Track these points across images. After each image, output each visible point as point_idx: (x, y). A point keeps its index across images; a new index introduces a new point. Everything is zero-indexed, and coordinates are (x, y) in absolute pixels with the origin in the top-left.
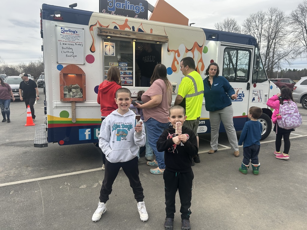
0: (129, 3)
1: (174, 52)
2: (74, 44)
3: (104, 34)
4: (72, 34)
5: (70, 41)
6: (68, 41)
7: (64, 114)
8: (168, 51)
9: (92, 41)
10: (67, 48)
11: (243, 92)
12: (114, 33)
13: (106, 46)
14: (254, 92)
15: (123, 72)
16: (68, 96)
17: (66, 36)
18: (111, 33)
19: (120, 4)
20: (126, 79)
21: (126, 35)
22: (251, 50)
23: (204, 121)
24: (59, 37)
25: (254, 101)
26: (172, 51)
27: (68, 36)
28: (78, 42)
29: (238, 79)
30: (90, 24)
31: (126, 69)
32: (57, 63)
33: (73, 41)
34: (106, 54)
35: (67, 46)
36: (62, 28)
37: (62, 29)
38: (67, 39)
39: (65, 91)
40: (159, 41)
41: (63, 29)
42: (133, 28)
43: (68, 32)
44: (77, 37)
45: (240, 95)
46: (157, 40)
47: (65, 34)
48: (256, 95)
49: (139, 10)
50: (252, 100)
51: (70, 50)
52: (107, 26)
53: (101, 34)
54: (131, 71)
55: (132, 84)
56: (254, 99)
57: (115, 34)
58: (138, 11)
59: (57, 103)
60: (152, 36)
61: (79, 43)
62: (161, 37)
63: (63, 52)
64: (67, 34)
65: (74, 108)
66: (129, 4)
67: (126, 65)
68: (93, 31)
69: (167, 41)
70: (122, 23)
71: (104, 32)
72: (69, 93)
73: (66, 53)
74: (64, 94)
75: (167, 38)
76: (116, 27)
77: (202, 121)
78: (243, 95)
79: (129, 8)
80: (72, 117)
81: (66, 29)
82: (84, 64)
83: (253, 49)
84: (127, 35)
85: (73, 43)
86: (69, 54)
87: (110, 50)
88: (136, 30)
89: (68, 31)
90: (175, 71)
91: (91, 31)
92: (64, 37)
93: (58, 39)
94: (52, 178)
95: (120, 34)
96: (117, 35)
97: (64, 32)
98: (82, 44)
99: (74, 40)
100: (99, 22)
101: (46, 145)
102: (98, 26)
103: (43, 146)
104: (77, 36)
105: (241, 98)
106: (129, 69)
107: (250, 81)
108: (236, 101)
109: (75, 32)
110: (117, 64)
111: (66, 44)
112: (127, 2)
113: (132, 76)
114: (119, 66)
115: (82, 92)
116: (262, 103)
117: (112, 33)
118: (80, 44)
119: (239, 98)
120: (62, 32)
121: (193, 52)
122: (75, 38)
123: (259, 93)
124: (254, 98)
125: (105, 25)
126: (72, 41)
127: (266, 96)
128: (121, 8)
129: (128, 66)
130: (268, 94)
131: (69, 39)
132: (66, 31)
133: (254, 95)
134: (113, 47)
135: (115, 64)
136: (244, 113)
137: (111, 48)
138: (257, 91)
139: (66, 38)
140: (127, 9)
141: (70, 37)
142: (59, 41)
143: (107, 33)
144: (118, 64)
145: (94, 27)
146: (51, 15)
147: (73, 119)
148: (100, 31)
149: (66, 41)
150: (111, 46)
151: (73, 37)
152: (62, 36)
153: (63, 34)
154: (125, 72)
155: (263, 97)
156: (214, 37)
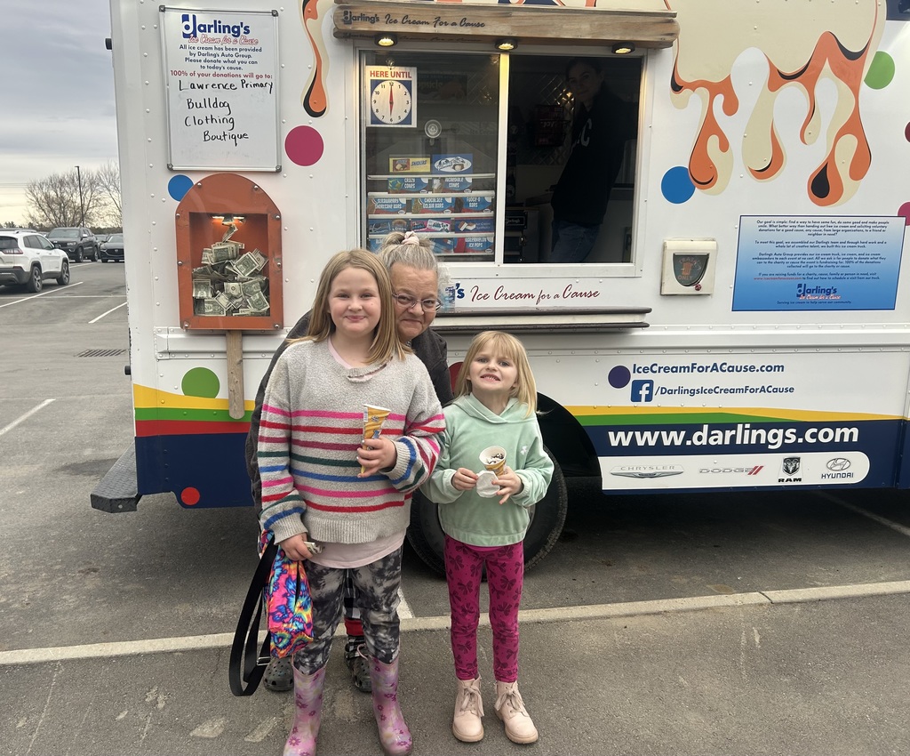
1: (704, 92)
2: (237, 81)
3: (363, 27)
4: (226, 40)
5: (218, 71)
6: (212, 71)
7: (199, 382)
8: (676, 87)
9: (312, 63)
10: (207, 103)
12: (406, 20)
13: (375, 84)
15: (449, 201)
16: (209, 310)
17: (204, 52)
18: (396, 22)
20: (466, 231)
21: (464, 23)
23: (855, 431)
24: (177, 58)
26: (693, 86)
27: (210, 52)
28: (252, 75)
31: (463, 186)
32: (170, 169)
33: (233, 72)
34: (375, 120)
35: (210, 93)
36: (185, 18)
37: (186, 23)
38: (205, 64)
39: (198, 286)
40: (628, 38)
41: (190, 23)
43: (212, 35)
44: (248, 53)
46: (618, 38)
47: (199, 44)
51: (221, 113)
53: (350, 27)
54: (487, 194)
55: (488, 253)
57: (414, 22)
59: (171, 336)
60: (594, 17)
61: (258, 77)
62: (640, 19)
63: (190, 121)
64: (208, 40)
65: (238, 360)
67: (468, 164)
68: (315, 17)
69: (668, 38)
71: (363, 17)
72: (214, 295)
73: (205, 127)
74: (194, 298)
75: (671, 22)
77: (847, 431)
80: (230, 396)
81: (202, 20)
82: (279, 171)
84: (468, 24)
85: (229, 81)
86: (215, 129)
87: (391, 103)
89: (212, 29)
90: (707, 184)
91: (309, 20)
92: (197, 57)
93: (172, 66)
94: (117, 657)
95: (438, 21)
96: (424, 29)
97: (194, 33)
98: (269, 82)
99: (236, 65)
101: (130, 504)
103: (120, 507)
104: (248, 47)
106: (476, 185)
109: (242, 30)
110: (424, 163)
111: (201, 87)
113: (491, 214)
114: (433, 171)
115: (267, 293)
117: (400, 20)
118: (263, 81)
120: (185, 36)
121: (810, 86)
122: (240, 59)
126: (226, 71)
129: (473, 170)
131: (217, 64)
132: (204, 29)
134: (407, 85)
135: (414, 164)
137: (400, 90)
139: (203, 58)
141: (220, 53)
142: (175, 73)
143: (374, 20)
144: (428, 165)
145: (321, 2)
147: (231, 406)
148: (346, 13)
149: (203, 75)
150: (397, 84)
151: (231, 52)
152: (186, 53)
153: (192, 45)
154: (456, 200)
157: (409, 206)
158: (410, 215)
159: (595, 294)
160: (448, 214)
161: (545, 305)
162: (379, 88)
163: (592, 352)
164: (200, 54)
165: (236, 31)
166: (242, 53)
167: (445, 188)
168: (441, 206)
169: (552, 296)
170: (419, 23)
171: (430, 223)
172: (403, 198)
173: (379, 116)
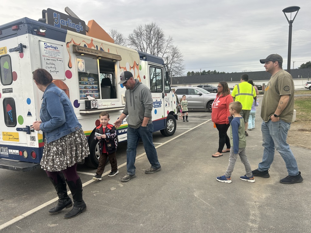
0: (71, 21)
1: (123, 69)
2: (56, 59)
3: (80, 51)
4: (53, 50)
6: (51, 56)
8: (120, 68)
9: (69, 57)
10: (50, 64)
11: (161, 100)
13: (79, 62)
14: (166, 100)
15: (91, 87)
18: (86, 51)
19: (64, 21)
20: (94, 93)
21: (96, 53)
22: (162, 68)
29: (158, 90)
30: (67, 41)
31: (93, 84)
34: (79, 70)
36: (45, 44)
38: (49, 55)
40: (115, 59)
41: (46, 45)
42: (97, 46)
43: (50, 48)
47: (48, 50)
51: (53, 66)
52: (79, 44)
54: (97, 86)
55: (99, 97)
56: (166, 105)
58: (78, 30)
61: (60, 59)
62: (117, 56)
63: (47, 67)
64: (50, 49)
67: (93, 80)
70: (89, 42)
71: (81, 49)
73: (50, 69)
75: (121, 57)
76: (85, 45)
79: (71, 26)
81: (48, 44)
82: (66, 79)
85: (54, 59)
86: (52, 70)
87: (81, 66)
88: (99, 49)
91: (68, 48)
92: (48, 53)
93: (42, 54)
95: (92, 52)
97: (47, 47)
98: (62, 60)
99: (55, 56)
100: (73, 40)
102: (72, 43)
105: (160, 105)
106: (95, 84)
107: (163, 92)
108: (158, 107)
110: (87, 79)
111: (49, 60)
113: (98, 89)
114: (88, 81)
116: (170, 107)
120: (45, 48)
121: (134, 69)
123: (168, 100)
125: (77, 43)
126: (54, 57)
128: (65, 25)
129: (94, 81)
130: (172, 100)
132: (49, 47)
134: (83, 63)
135: (85, 79)
136: (163, 116)
137: (82, 64)
138: (167, 98)
139: (49, 53)
141: (52, 52)
142: (43, 56)
145: (70, 44)
146: (34, 30)
148: (78, 48)
149: (49, 57)
151: (54, 53)
152: (45, 52)
153: (46, 50)
154: (92, 86)
155: (170, 103)
156: (144, 58)
157: (85, 88)
158: (85, 90)
159: (115, 104)
160: (91, 89)
161: (109, 107)
162: (79, 63)
163: (115, 115)
165: (55, 48)
166: (57, 53)
167: (90, 84)
168: (90, 88)
169: (109, 105)
170: (89, 52)
171: (89, 91)
172: (84, 86)
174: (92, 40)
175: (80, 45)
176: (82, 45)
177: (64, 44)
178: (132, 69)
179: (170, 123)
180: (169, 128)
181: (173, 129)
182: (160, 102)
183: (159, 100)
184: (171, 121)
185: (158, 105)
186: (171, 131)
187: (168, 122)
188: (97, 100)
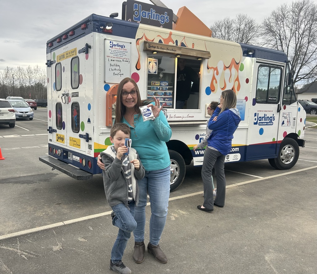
0: (154, 11)
1: (213, 69)
2: (122, 60)
3: (152, 49)
4: (120, 49)
5: (118, 57)
6: (116, 57)
8: (208, 68)
9: (138, 57)
10: (114, 65)
11: (273, 115)
12: (161, 48)
13: (150, 62)
14: (284, 115)
15: (163, 93)
17: (114, 51)
18: (159, 48)
19: (146, 13)
20: (167, 101)
21: (172, 50)
22: (282, 68)
23: (238, 148)
24: (108, 52)
25: (283, 125)
26: (211, 68)
27: (116, 51)
28: (125, 58)
29: (270, 100)
30: (137, 38)
31: (166, 89)
32: (105, 82)
33: (121, 57)
35: (115, 62)
36: (111, 42)
37: (111, 43)
38: (115, 55)
42: (177, 41)
43: (116, 47)
44: (125, 53)
45: (271, 119)
46: (200, 56)
48: (285, 118)
49: (164, 20)
50: (281, 124)
51: (117, 68)
52: (152, 39)
53: (150, 49)
54: (171, 92)
55: (171, 106)
56: (283, 123)
57: (163, 49)
58: (162, 21)
59: (103, 128)
60: (196, 51)
62: (204, 53)
63: (110, 70)
64: (115, 48)
66: (154, 13)
69: (209, 57)
70: (166, 37)
71: (153, 47)
73: (114, 71)
74: (112, 118)
75: (210, 54)
76: (160, 41)
77: (237, 148)
78: (274, 118)
79: (154, 18)
81: (115, 43)
83: (284, 66)
84: (173, 50)
85: (120, 59)
86: (116, 72)
87: (153, 68)
88: (179, 44)
90: (213, 91)
91: (138, 45)
92: (113, 53)
93: (106, 55)
95: (167, 49)
97: (112, 46)
98: (129, 60)
99: (121, 55)
100: (145, 35)
102: (144, 39)
104: (125, 51)
105: (271, 122)
106: (169, 89)
107: (280, 102)
108: (267, 125)
110: (158, 83)
111: (113, 61)
112: (153, 11)
113: (172, 96)
114: (160, 85)
116: (290, 127)
118: (127, 60)
119: (270, 122)
120: (110, 47)
121: (231, 70)
122: (123, 54)
123: (288, 116)
124: (283, 121)
125: (150, 38)
127: (294, 119)
128: (147, 17)
129: (168, 85)
130: (296, 116)
131: (117, 55)
132: (115, 45)
133: (283, 118)
134: (156, 63)
135: (157, 83)
136: (274, 139)
138: (286, 113)
139: (114, 53)
140: (153, 19)
141: (118, 52)
142: (108, 56)
144: (159, 83)
145: (140, 41)
146: (101, 27)
148: (149, 45)
149: (114, 57)
150: (154, 63)
151: (121, 52)
152: (110, 51)
153: (112, 49)
154: (165, 93)
155: (292, 120)
156: (251, 53)
157: (155, 94)
159: (193, 117)
160: (163, 96)
161: (184, 119)
162: (150, 64)
163: (192, 131)
164: (114, 52)
165: (122, 47)
166: (123, 52)
167: (162, 90)
168: (161, 94)
169: (185, 117)
170: (164, 49)
171: (159, 98)
172: (154, 92)
173: (150, 71)
174: (171, 34)
175: (155, 41)
176: (156, 41)
177: (133, 41)
178: (228, 70)
179: (287, 150)
180: (284, 158)
181: (292, 160)
182: (271, 117)
183: (269, 115)
184: (289, 147)
185: (267, 122)
186: (288, 163)
187: (284, 149)
188: (166, 110)
